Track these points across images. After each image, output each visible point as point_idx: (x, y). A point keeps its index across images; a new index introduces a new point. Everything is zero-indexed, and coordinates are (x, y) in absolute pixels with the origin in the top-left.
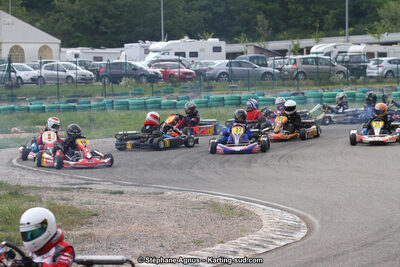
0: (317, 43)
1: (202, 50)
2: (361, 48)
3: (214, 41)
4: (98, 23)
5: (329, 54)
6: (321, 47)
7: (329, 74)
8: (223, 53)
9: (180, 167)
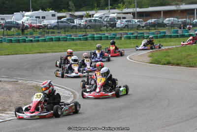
0: (96, 13)
1: (47, 16)
2: (115, 15)
3: (53, 12)
4: (4, 3)
5: (101, 18)
6: (97, 14)
7: (100, 26)
8: (56, 17)
9: (27, 69)
